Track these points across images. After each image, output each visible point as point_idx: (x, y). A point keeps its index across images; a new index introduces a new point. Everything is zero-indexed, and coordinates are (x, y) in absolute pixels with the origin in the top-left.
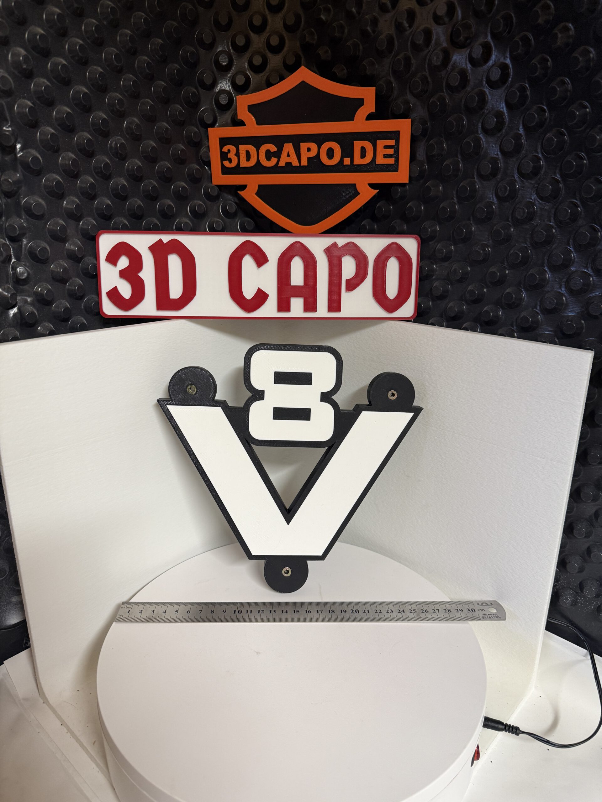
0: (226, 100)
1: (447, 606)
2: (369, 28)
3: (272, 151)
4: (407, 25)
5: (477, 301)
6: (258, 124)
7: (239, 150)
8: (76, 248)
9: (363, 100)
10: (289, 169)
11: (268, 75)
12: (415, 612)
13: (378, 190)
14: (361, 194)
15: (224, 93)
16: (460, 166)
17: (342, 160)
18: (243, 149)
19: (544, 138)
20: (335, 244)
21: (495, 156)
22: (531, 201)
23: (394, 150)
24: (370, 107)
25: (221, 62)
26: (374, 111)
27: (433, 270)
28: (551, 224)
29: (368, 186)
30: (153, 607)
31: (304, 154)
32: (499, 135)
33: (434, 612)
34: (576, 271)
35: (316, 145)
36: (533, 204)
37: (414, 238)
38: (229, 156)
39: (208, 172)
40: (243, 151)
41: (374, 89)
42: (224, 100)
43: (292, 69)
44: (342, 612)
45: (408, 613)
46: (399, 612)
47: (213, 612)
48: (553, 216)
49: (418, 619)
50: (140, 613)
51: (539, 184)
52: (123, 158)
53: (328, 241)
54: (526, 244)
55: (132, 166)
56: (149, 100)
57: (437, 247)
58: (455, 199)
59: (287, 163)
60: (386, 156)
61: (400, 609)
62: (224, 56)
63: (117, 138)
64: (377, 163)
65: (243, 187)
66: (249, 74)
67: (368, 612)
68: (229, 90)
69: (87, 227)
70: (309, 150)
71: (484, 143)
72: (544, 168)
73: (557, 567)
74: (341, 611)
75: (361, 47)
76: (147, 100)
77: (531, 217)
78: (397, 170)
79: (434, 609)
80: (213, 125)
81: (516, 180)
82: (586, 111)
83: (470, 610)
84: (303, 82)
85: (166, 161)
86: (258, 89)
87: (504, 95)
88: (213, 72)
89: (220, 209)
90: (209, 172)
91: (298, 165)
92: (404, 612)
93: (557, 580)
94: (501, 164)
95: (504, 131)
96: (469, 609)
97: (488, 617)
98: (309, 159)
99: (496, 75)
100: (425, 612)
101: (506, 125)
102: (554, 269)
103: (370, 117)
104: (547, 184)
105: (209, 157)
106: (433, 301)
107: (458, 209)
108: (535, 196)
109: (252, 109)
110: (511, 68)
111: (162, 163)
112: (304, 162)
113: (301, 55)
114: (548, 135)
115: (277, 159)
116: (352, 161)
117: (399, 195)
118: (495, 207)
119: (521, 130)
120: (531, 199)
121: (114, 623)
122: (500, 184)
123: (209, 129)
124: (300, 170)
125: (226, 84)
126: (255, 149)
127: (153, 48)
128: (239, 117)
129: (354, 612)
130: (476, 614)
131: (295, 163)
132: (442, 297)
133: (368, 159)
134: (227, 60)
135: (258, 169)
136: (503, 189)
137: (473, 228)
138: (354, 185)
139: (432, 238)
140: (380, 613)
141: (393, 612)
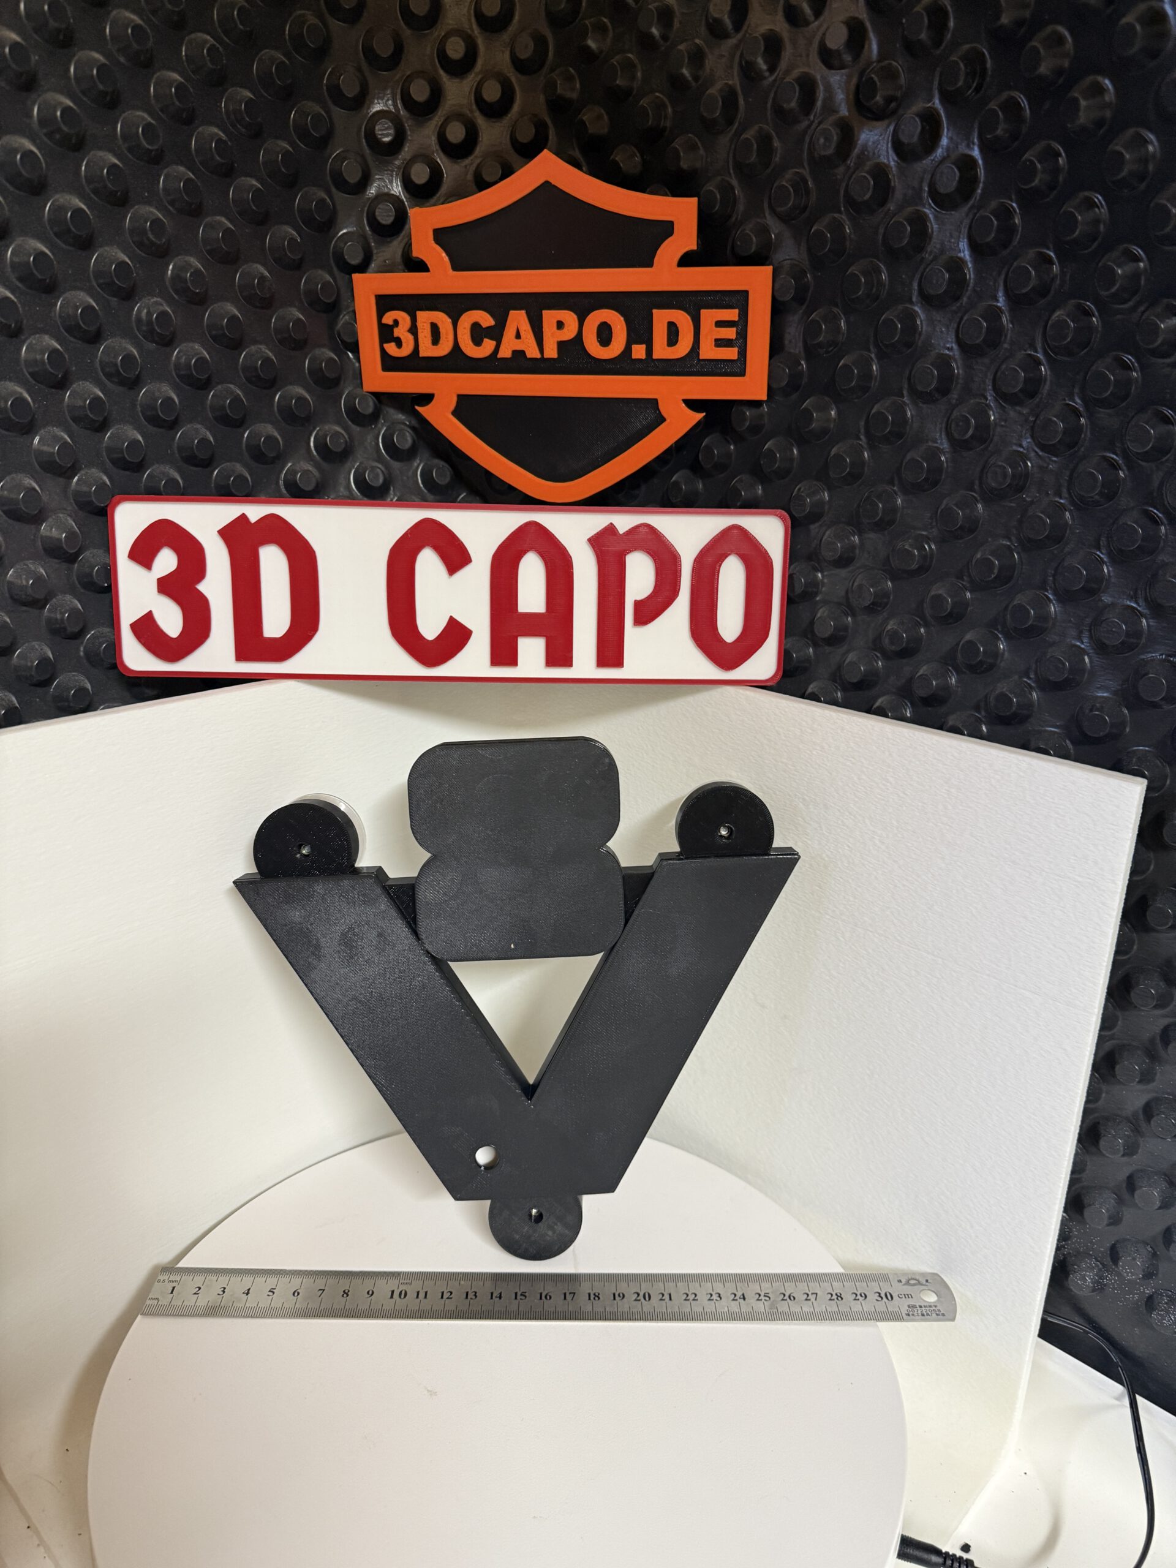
0: (390, 216)
1: (835, 1284)
2: (685, 71)
3: (485, 325)
4: (764, 67)
5: (907, 652)
6: (456, 267)
7: (416, 321)
8: (64, 535)
9: (672, 223)
10: (519, 363)
11: (479, 165)
12: (768, 1299)
13: (704, 414)
14: (668, 421)
15: (387, 201)
16: (874, 368)
17: (628, 350)
18: (423, 320)
19: (1049, 319)
20: (611, 529)
21: (947, 352)
22: (1019, 451)
23: (737, 329)
24: (685, 239)
25: (379, 137)
26: (694, 246)
27: (815, 584)
28: (1062, 501)
29: (684, 405)
30: (223, 1280)
31: (549, 334)
32: (954, 308)
33: (806, 1300)
34: (1113, 604)
35: (575, 317)
36: (1024, 457)
37: (777, 516)
38: (397, 332)
39: (353, 364)
40: (425, 324)
41: (695, 200)
42: (386, 216)
43: (528, 152)
44: (614, 1299)
45: (751, 1300)
46: (733, 1300)
47: (348, 1295)
48: (1066, 485)
49: (773, 1316)
50: (195, 1294)
51: (1037, 417)
52: (168, 342)
53: (595, 521)
54: (1010, 540)
55: (185, 359)
56: (223, 220)
57: (825, 537)
58: (862, 437)
59: (514, 352)
60: (720, 343)
61: (735, 1292)
62: (386, 124)
63: (152, 300)
64: (701, 358)
65: (426, 399)
66: (438, 160)
67: (670, 1299)
68: (398, 194)
69: (88, 489)
70: (560, 325)
71: (924, 322)
72: (1048, 383)
73: (1066, 1210)
74: (614, 1295)
75: (670, 110)
76: (218, 218)
77: (1020, 483)
78: (742, 373)
79: (808, 1292)
80: (362, 268)
81: (989, 406)
82: (1139, 267)
83: (883, 1295)
84: (547, 182)
85: (261, 343)
86: (459, 194)
87: (967, 222)
88: (363, 156)
89: (380, 441)
90: (357, 365)
91: (539, 356)
92: (744, 1299)
93: (1064, 1237)
94: (957, 369)
95: (965, 299)
96: (879, 1294)
97: (919, 1312)
98: (561, 345)
99: (950, 180)
100: (788, 1300)
101: (969, 288)
102: (1065, 597)
103: (687, 260)
104: (1055, 419)
105: (354, 334)
106: (815, 645)
107: (869, 459)
108: (1028, 440)
109: (442, 236)
110: (981, 167)
111: (253, 348)
112: (551, 352)
113: (549, 122)
114: (1057, 313)
115: (493, 343)
116: (649, 351)
117: (748, 424)
118: (946, 458)
119: (1001, 299)
120: (1021, 446)
121: (139, 1316)
122: (955, 413)
123: (355, 276)
124: (541, 366)
125: (391, 182)
126: (449, 320)
127: (231, 108)
128: (415, 254)
129: (641, 1297)
130: (892, 1306)
131: (533, 352)
132: (835, 639)
133: (682, 349)
134: (391, 131)
135: (456, 362)
136: (961, 424)
137: (899, 502)
138: (654, 403)
139: (815, 516)
140: (694, 1300)
141: (721, 1298)
